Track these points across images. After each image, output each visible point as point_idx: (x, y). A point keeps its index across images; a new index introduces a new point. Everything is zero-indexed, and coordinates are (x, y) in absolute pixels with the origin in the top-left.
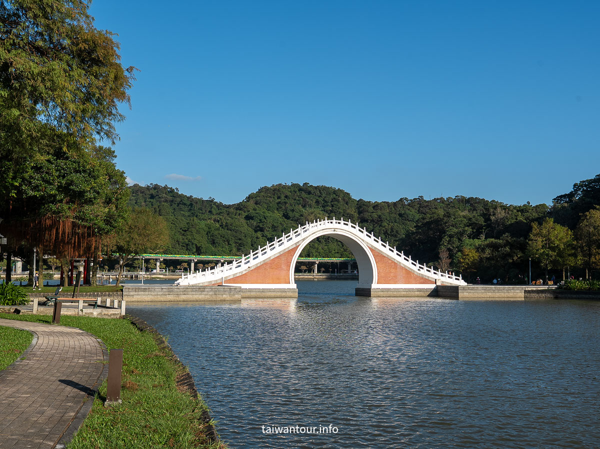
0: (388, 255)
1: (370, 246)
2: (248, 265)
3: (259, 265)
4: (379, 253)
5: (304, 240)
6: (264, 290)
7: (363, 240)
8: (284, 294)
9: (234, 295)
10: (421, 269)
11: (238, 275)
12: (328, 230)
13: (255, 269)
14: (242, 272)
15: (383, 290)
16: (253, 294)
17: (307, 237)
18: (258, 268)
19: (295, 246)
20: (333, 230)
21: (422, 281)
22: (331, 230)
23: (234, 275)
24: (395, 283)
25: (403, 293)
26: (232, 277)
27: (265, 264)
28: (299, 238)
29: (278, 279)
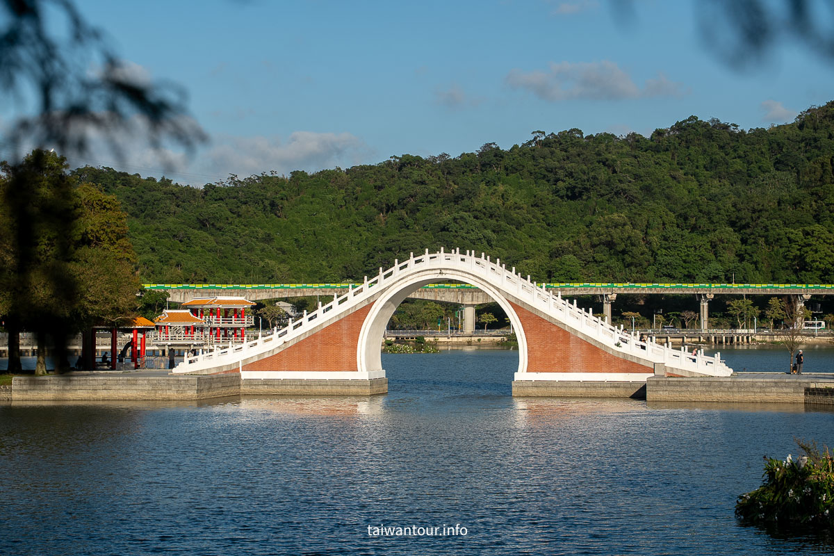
0: (550, 317)
1: (513, 301)
2: (285, 338)
3: (302, 338)
4: (531, 313)
5: (382, 291)
6: (309, 383)
7: (498, 289)
8: (345, 390)
9: (184, 391)
10: (622, 344)
11: (266, 356)
12: (428, 272)
13: (296, 345)
14: (273, 350)
15: (537, 384)
16: (289, 389)
17: (389, 287)
18: (299, 345)
19: (366, 303)
20: (439, 271)
21: (624, 366)
22: (434, 272)
23: (259, 356)
24: (565, 370)
25: (580, 390)
26: (256, 359)
27: (312, 338)
28: (376, 289)
29: (337, 362)
